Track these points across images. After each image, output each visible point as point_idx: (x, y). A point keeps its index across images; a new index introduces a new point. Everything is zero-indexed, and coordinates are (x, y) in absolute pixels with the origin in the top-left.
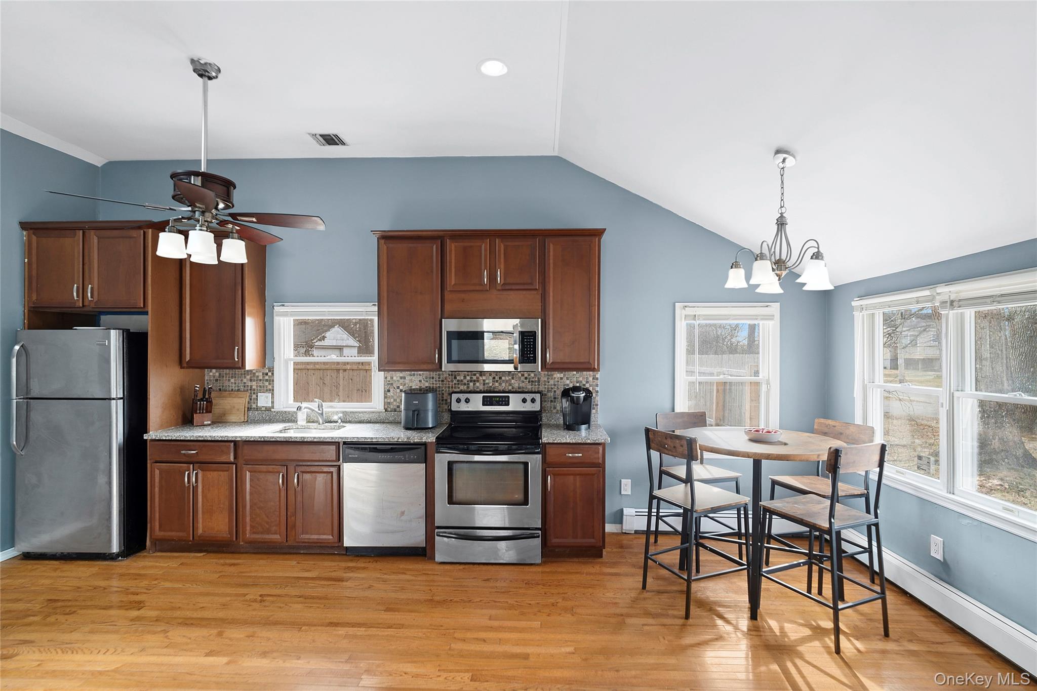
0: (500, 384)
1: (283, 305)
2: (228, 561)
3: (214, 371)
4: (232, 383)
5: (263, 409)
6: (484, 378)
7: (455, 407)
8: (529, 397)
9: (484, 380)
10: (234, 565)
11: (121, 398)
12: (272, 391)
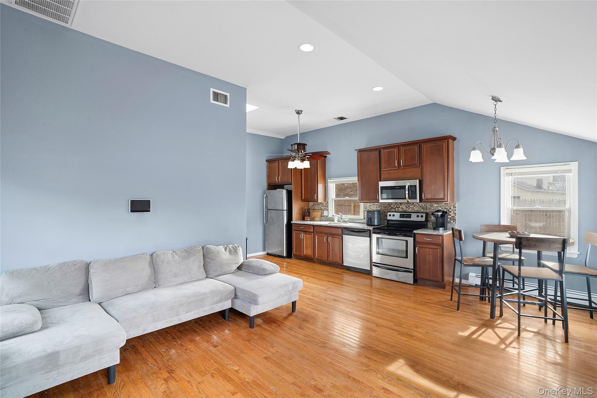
0: (409, 209)
1: (331, 179)
2: (311, 264)
3: (312, 203)
4: (316, 207)
5: (325, 216)
6: (402, 206)
7: (389, 218)
8: (420, 215)
9: (402, 207)
10: (312, 265)
11: (286, 210)
12: (328, 210)
